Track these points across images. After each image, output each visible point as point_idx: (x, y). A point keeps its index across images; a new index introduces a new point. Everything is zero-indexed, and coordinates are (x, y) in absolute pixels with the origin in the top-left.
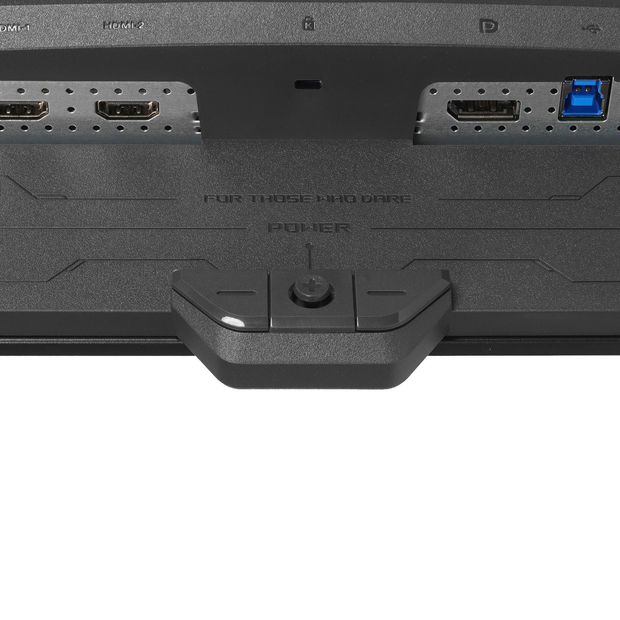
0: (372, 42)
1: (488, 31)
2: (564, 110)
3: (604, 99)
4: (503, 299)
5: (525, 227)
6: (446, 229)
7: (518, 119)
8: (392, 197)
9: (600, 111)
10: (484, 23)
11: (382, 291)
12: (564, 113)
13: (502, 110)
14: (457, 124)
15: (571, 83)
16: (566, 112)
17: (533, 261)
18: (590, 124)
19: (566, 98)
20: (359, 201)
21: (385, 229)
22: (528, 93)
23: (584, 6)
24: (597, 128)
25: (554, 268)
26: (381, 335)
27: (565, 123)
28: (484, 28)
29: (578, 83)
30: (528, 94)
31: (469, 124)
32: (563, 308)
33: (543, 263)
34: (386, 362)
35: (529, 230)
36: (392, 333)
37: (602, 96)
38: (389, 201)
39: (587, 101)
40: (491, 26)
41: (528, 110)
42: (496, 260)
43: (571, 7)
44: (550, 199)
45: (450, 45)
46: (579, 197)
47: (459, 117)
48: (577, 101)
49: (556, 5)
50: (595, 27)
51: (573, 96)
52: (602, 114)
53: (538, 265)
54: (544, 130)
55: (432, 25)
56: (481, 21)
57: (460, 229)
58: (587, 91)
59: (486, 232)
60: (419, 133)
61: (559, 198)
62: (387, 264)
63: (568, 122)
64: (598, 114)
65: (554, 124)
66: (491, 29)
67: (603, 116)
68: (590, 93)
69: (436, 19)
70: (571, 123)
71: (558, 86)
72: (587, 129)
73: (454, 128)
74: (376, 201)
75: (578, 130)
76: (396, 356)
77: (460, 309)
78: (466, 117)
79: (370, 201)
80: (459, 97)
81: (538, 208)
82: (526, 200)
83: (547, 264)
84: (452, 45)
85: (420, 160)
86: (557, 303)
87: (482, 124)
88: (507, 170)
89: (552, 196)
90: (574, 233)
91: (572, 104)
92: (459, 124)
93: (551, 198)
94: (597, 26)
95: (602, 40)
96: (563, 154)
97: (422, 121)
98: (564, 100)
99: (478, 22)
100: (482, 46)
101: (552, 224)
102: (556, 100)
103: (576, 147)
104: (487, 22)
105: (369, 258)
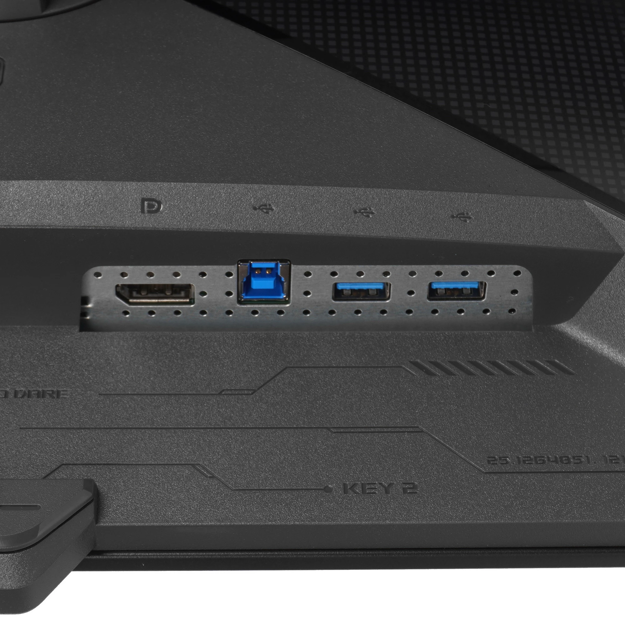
0: (22, 225)
1: (149, 212)
2: (244, 293)
3: (285, 282)
4: (154, 510)
5: (189, 427)
6: (103, 428)
7: (193, 303)
8: (48, 392)
9: (282, 294)
10: (146, 203)
11: (15, 504)
12: (244, 297)
13: (180, 293)
14: (128, 308)
15: (247, 266)
16: (246, 295)
17: (193, 465)
18: (273, 308)
19: (244, 281)
20: (11, 396)
21: (35, 428)
22: (201, 276)
23: (256, 184)
24: (280, 312)
25: (215, 474)
26: (7, 556)
27: (245, 308)
28: (146, 209)
29: (255, 265)
30: (202, 278)
31: (141, 308)
32: (219, 521)
33: (204, 468)
34: (12, 587)
35: (193, 429)
36: (20, 554)
37: (283, 279)
38: (43, 396)
39: (268, 284)
40: (153, 206)
41: (203, 293)
42: (153, 464)
43: (242, 185)
44: (220, 394)
45: (107, 227)
46: (252, 391)
47: (131, 300)
48: (257, 284)
49: (226, 183)
50: (268, 207)
51: (252, 279)
52: (285, 298)
53: (198, 470)
54: (223, 314)
55: (89, 205)
56: (143, 200)
57: (117, 428)
58: (267, 272)
59: (146, 432)
60: (88, 318)
61: (230, 393)
62: (31, 470)
63: (249, 306)
64: (281, 297)
65: (234, 309)
66: (154, 209)
67: (287, 299)
68: (270, 276)
69: (93, 199)
70: (251, 308)
71: (233, 269)
72: (270, 313)
73: (126, 313)
74: (29, 396)
75: (261, 314)
76: (24, 580)
77: (105, 522)
78: (138, 301)
79: (23, 397)
80: (126, 280)
81: (206, 404)
82: (194, 394)
83: (208, 469)
84: (110, 227)
85: (84, 350)
86: (213, 515)
87: (156, 309)
88: (177, 360)
89: (223, 390)
90: (242, 433)
91: (252, 287)
92: (131, 309)
93: (221, 392)
94: (270, 205)
95: (274, 221)
96: (241, 342)
97: (90, 306)
98: (243, 283)
99: (139, 202)
100: (143, 228)
101: (219, 423)
102: (232, 283)
103: (256, 334)
104: (149, 202)
105: (13, 463)
